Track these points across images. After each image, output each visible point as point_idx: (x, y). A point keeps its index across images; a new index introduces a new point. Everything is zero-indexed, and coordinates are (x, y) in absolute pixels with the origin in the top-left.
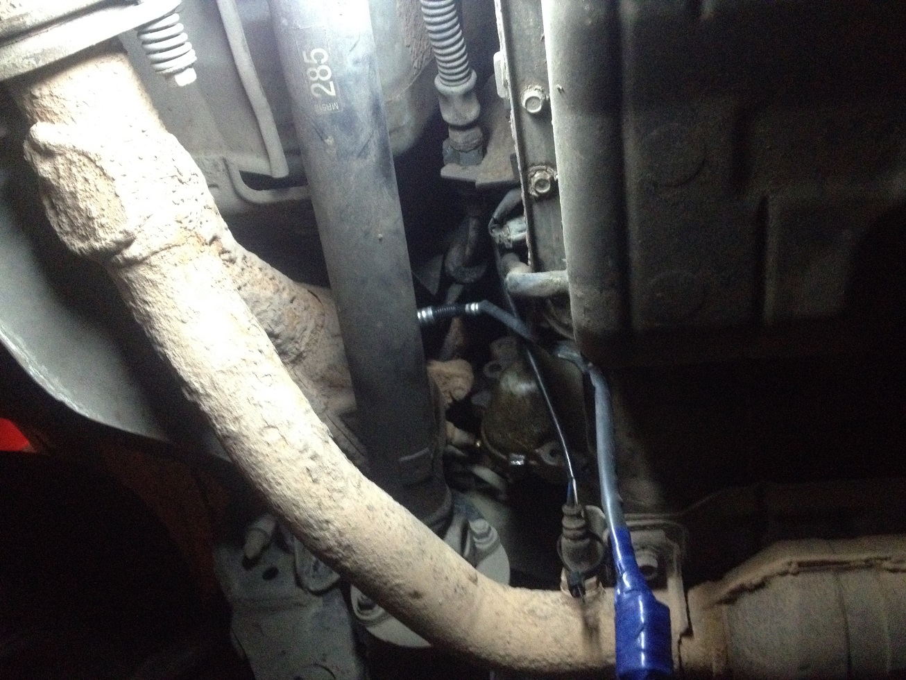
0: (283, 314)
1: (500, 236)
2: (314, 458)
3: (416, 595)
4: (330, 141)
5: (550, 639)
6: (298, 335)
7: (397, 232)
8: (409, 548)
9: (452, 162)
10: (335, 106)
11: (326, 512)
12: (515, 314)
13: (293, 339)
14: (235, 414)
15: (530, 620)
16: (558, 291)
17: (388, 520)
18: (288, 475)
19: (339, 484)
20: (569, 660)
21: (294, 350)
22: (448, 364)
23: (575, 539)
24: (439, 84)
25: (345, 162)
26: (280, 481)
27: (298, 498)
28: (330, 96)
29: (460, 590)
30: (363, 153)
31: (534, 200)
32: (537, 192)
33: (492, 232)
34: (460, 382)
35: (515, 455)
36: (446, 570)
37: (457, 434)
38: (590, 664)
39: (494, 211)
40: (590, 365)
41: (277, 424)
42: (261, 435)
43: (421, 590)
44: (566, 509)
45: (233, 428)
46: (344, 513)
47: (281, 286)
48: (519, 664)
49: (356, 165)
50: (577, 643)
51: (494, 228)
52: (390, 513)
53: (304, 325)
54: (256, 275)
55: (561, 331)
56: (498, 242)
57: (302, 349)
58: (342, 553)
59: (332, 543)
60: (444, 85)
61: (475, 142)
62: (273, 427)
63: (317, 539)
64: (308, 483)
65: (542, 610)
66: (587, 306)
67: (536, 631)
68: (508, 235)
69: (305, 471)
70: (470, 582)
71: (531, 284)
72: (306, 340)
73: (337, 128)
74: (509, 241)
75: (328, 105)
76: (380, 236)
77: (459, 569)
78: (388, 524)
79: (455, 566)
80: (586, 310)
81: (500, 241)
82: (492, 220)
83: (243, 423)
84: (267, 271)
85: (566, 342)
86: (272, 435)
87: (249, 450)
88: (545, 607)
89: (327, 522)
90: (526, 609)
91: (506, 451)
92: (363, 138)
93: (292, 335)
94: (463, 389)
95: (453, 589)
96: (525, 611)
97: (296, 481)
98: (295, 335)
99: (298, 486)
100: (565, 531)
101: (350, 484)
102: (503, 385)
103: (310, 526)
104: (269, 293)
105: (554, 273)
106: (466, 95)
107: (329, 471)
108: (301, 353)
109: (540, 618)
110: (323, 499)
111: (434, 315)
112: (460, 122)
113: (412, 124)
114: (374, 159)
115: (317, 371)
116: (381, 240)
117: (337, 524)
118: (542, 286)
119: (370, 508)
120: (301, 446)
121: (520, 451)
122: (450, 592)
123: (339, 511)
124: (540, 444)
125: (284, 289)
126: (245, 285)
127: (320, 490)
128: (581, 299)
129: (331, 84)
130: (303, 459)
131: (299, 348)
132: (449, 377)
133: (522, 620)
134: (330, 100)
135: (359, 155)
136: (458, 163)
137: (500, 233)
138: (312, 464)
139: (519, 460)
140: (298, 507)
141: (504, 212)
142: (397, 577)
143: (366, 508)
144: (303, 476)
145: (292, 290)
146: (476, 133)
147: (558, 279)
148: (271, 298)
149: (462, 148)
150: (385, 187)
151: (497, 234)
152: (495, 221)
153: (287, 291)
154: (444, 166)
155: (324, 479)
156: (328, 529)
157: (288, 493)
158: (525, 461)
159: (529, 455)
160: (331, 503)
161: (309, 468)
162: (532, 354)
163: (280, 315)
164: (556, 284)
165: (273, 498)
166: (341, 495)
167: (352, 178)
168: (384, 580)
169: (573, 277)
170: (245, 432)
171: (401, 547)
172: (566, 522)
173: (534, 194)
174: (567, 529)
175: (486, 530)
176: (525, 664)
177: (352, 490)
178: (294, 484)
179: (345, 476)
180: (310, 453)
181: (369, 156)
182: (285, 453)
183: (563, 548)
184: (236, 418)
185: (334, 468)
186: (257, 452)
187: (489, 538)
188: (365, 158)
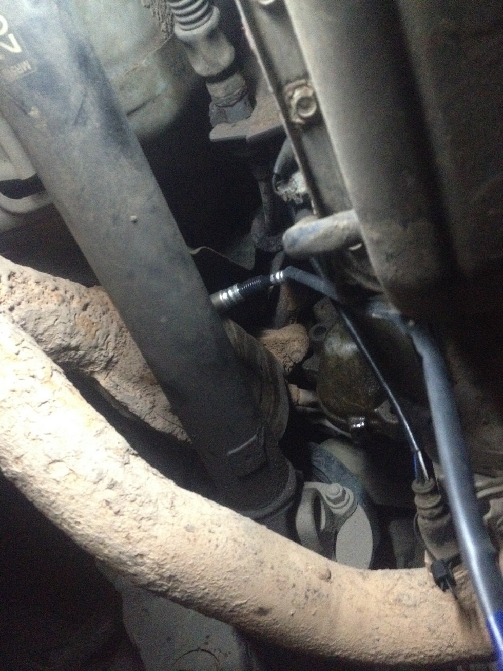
0: (75, 324)
1: (286, 192)
2: (112, 486)
3: (262, 611)
4: (34, 113)
5: (423, 630)
6: (101, 342)
7: (154, 210)
8: (243, 563)
9: (220, 122)
10: (25, 65)
11: (139, 545)
12: (322, 274)
13: (96, 347)
14: (15, 454)
15: (397, 612)
16: (348, 238)
17: (213, 537)
18: (85, 512)
19: (148, 510)
20: (449, 650)
21: (102, 358)
22: (282, 331)
23: (433, 518)
24: (180, 32)
25: (61, 136)
26: (79, 520)
27: (102, 536)
28: (16, 54)
29: (313, 595)
30: (80, 118)
31: (301, 130)
32: (302, 118)
33: (277, 190)
34: (296, 345)
35: (353, 419)
36: (291, 577)
37: (302, 396)
38: (474, 652)
39: (274, 165)
40: (411, 323)
41: (61, 457)
42: (48, 473)
43: (266, 606)
44: (416, 486)
45: (16, 469)
46: (158, 542)
47: (68, 295)
48: (393, 660)
49: (77, 136)
50: (455, 631)
51: (279, 185)
52: (215, 528)
53: (104, 330)
54: (33, 290)
55: (369, 285)
56: (285, 199)
57: (111, 355)
58: (167, 585)
59: (152, 577)
60: (186, 30)
61: (238, 91)
62: (59, 461)
63: (135, 575)
64: (110, 518)
65: (409, 597)
66: (390, 251)
67: (406, 622)
68: (296, 189)
69: (104, 504)
70: (323, 582)
71: (312, 237)
72: (112, 345)
73: (37, 96)
74: (298, 195)
75: (17, 67)
76: (133, 218)
77: (307, 570)
78: (214, 542)
79: (302, 567)
80: (390, 257)
81: (288, 199)
82: (274, 177)
83: (26, 462)
84: (47, 283)
85: (378, 296)
86: (58, 471)
87: (40, 491)
88: (412, 592)
89: (141, 556)
90: (391, 598)
91: (345, 415)
92: (74, 99)
93: (94, 343)
94: (299, 352)
95: (303, 596)
96: (391, 601)
97: (96, 517)
98: (97, 343)
99: (99, 522)
100: (419, 512)
101: (161, 507)
102: (328, 349)
103: (125, 563)
104: (52, 306)
105: (339, 215)
106: (212, 36)
107: (132, 497)
108: (111, 359)
109: (408, 606)
110: (131, 531)
111: (240, 292)
112: (215, 71)
113: (171, 91)
114: (97, 125)
115: (134, 373)
116: (135, 222)
117: (152, 556)
118: (326, 236)
119: (189, 529)
120: (94, 476)
121: (358, 413)
122: (301, 599)
123: (152, 541)
124: (378, 404)
125: (72, 297)
126: (19, 304)
127: (126, 522)
128: (378, 243)
129: (11, 37)
130: (99, 491)
131: (106, 355)
132: (286, 343)
133: (388, 612)
134: (17, 59)
135: (76, 123)
136: (227, 122)
137: (286, 189)
138: (111, 495)
139: (359, 422)
140: (106, 546)
141: (286, 164)
142: (236, 597)
143: (184, 530)
144: (103, 510)
145: (82, 297)
146: (236, 81)
147: (345, 223)
148: (55, 311)
149: (225, 103)
150: (122, 157)
151: (283, 191)
152: (278, 177)
153: (77, 299)
154: (211, 128)
155: (129, 508)
156: (144, 564)
157: (90, 532)
158: (365, 422)
159: (369, 416)
160: (141, 535)
161: (109, 500)
162: (347, 315)
163: (72, 327)
164: (344, 229)
165: (78, 539)
166: (151, 522)
167: (76, 153)
168: (222, 603)
169: (362, 214)
170: (31, 473)
171: (234, 564)
172: (418, 501)
173: (298, 120)
174: (421, 508)
175: (340, 494)
176: (401, 659)
177: (165, 514)
178: (93, 521)
179: (154, 499)
180: (106, 482)
181: (89, 122)
182: (78, 488)
183: (421, 529)
184: (18, 458)
185: (138, 492)
186: (47, 492)
187: (345, 502)
188: (85, 124)
